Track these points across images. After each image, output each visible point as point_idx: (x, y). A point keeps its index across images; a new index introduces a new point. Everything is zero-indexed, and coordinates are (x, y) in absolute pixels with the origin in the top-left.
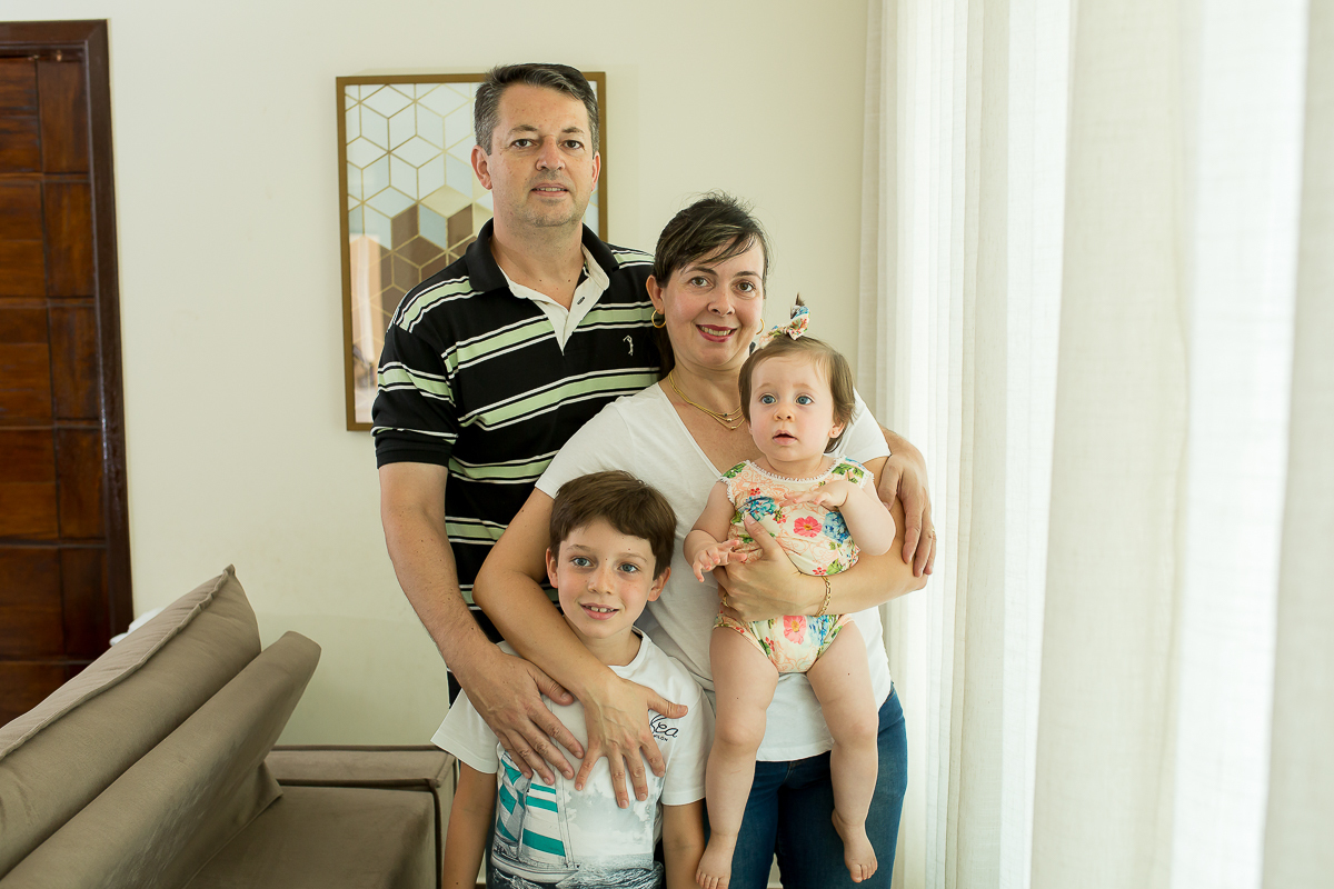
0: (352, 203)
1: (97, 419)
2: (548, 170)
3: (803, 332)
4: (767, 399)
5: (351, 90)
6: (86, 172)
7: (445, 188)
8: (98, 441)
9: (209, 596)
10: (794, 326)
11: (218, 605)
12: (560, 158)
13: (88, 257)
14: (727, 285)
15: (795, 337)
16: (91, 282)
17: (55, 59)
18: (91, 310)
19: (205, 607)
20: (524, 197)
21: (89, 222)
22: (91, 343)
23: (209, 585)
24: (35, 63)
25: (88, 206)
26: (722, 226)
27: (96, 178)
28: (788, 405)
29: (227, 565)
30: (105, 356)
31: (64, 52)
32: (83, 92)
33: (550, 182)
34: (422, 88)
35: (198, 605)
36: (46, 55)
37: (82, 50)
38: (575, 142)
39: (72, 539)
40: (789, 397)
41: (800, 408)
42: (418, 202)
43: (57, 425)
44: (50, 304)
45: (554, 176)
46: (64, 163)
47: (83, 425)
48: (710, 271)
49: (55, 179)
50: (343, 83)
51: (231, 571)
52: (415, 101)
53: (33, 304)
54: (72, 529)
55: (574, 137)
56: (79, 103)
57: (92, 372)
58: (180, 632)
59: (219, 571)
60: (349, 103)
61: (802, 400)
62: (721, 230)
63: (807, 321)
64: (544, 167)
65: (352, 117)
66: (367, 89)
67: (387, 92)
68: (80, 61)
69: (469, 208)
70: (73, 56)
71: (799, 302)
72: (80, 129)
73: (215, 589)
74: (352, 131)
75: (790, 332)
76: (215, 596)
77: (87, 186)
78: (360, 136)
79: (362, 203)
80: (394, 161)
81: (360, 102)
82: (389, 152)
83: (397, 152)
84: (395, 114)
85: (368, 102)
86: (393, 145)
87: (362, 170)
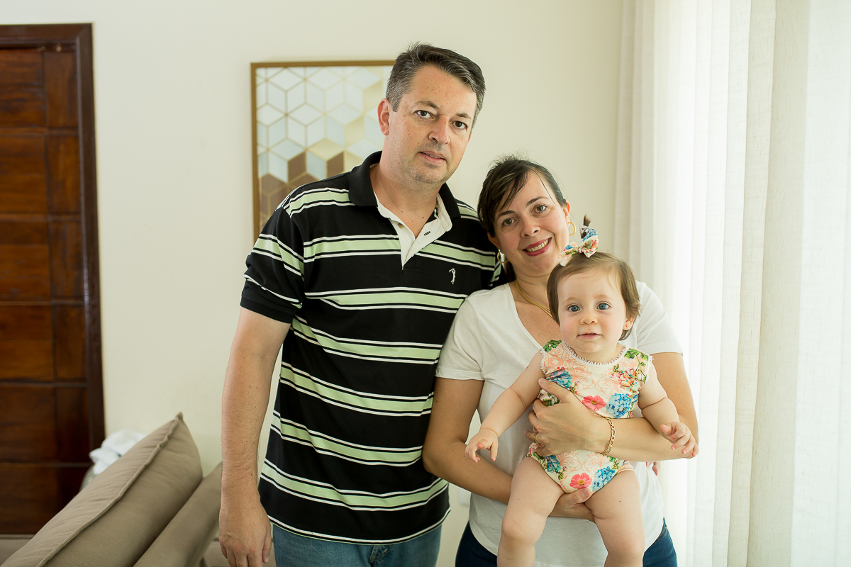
0: (260, 150)
1: (82, 297)
2: (437, 142)
3: (594, 250)
4: (573, 308)
5: (261, 72)
6: (75, 128)
7: (325, 141)
8: (81, 313)
9: (166, 439)
11: (174, 444)
12: (448, 134)
13: (77, 187)
14: (527, 215)
15: (588, 255)
16: (78, 203)
17: (55, 51)
18: (78, 222)
19: (163, 446)
20: (412, 156)
21: (78, 163)
22: (78, 246)
23: (166, 428)
24: (42, 53)
25: (77, 151)
27: (84, 132)
28: (591, 313)
29: (177, 413)
30: (88, 254)
31: (63, 45)
32: (74, 73)
33: (435, 151)
34: (310, 70)
35: (158, 446)
36: (50, 47)
37: (74, 44)
38: (462, 123)
39: (63, 380)
40: (591, 305)
41: (601, 312)
42: (306, 149)
43: (54, 302)
44: (50, 218)
45: (440, 148)
46: (61, 121)
47: (71, 302)
49: (55, 132)
50: (255, 67)
51: (180, 417)
52: (305, 80)
53: (39, 219)
54: (63, 373)
55: (463, 120)
56: (72, 81)
57: (79, 266)
58: (147, 467)
59: (173, 417)
60: (259, 80)
61: (602, 306)
63: (597, 242)
64: (434, 139)
65: (261, 90)
66: (272, 71)
67: (286, 73)
68: (73, 51)
69: (341, 155)
70: (68, 48)
71: (586, 222)
72: (72, 98)
73: (170, 432)
74: (261, 100)
75: (585, 252)
76: (170, 437)
77: (77, 137)
78: (267, 103)
79: (268, 150)
80: (290, 121)
81: (267, 80)
82: (287, 115)
83: (292, 115)
84: (291, 89)
85: (272, 80)
86: (289, 110)
87: (268, 127)
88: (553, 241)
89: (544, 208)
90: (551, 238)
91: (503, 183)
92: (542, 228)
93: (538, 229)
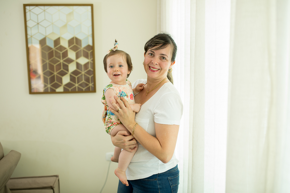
0: (29, 37)
4: (112, 67)
5: (27, 8)
7: (53, 33)
10: (115, 48)
14: (157, 57)
15: (114, 50)
26: (159, 40)
28: (117, 68)
34: (46, 7)
40: (117, 66)
41: (120, 68)
42: (46, 36)
48: (153, 52)
50: (25, 5)
52: (44, 11)
60: (27, 11)
61: (120, 66)
62: (158, 41)
65: (28, 14)
66: (32, 7)
67: (37, 8)
69: (59, 39)
71: (116, 42)
74: (28, 18)
78: (30, 19)
79: (31, 36)
80: (39, 26)
81: (30, 11)
82: (38, 24)
83: (40, 24)
84: (39, 14)
85: (32, 11)
86: (39, 22)
87: (31, 28)
88: (160, 70)
89: (165, 59)
90: (160, 69)
91: (158, 42)
92: (159, 64)
93: (158, 64)
